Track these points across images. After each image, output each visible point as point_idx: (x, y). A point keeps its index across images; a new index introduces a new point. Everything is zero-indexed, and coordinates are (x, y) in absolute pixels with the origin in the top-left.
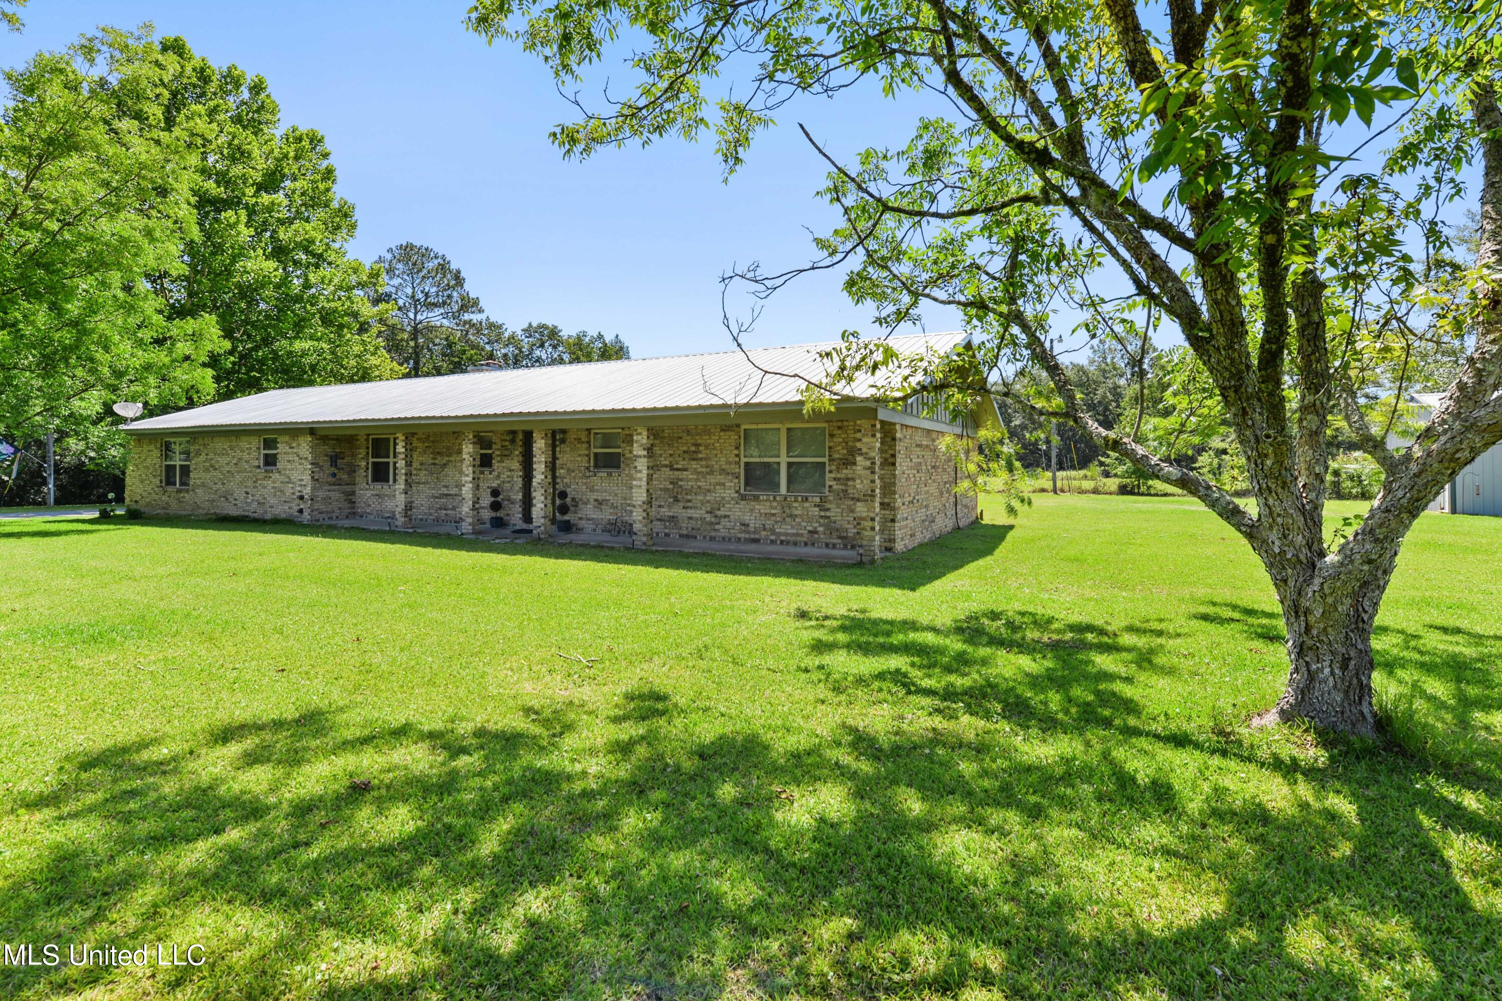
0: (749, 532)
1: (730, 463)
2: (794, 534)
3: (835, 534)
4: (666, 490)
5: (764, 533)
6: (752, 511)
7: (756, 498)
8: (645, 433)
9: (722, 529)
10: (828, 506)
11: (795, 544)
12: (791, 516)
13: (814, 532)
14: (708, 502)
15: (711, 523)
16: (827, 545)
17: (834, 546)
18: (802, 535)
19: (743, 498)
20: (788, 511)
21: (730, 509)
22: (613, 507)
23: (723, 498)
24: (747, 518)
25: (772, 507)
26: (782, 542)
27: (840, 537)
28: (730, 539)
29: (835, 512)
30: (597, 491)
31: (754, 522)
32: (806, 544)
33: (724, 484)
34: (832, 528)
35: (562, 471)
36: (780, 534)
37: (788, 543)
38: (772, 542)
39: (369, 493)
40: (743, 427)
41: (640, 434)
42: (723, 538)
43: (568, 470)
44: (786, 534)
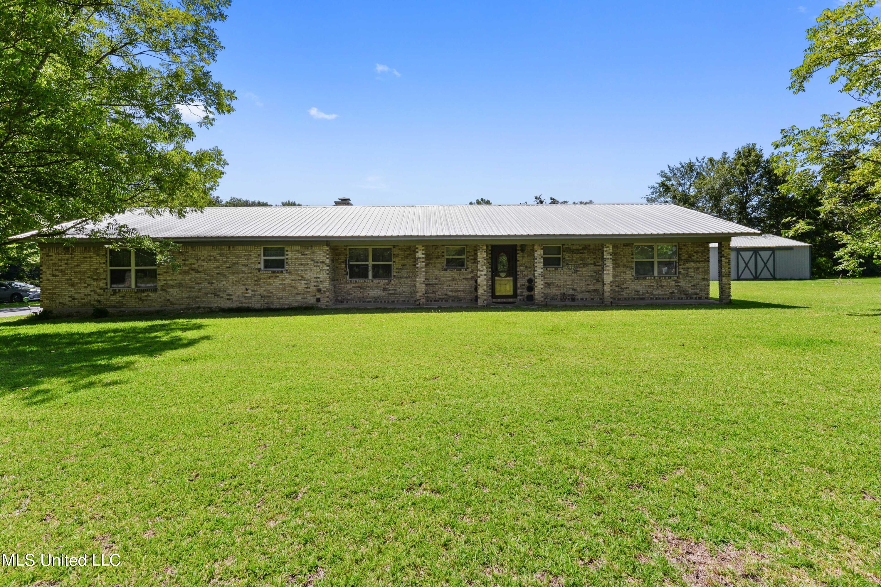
0: (639, 295)
1: (629, 262)
2: (663, 295)
3: (683, 293)
4: (592, 276)
5: (647, 295)
6: (641, 284)
7: (645, 278)
8: (611, 247)
9: (624, 294)
10: (679, 280)
11: (663, 299)
12: (661, 286)
13: (673, 293)
14: (617, 281)
15: (619, 292)
16: (679, 298)
17: (682, 298)
18: (667, 295)
19: (637, 278)
20: (660, 284)
21: (629, 284)
22: (558, 286)
23: (625, 279)
24: (638, 288)
25: (651, 282)
26: (656, 298)
27: (685, 294)
28: (629, 299)
29: (683, 283)
30: (547, 278)
31: (642, 290)
32: (668, 298)
33: (625, 272)
34: (681, 290)
35: (521, 268)
36: (656, 295)
37: (659, 298)
38: (651, 298)
39: (349, 286)
40: (635, 244)
41: (608, 247)
42: (625, 299)
43: (526, 267)
44: (659, 295)
